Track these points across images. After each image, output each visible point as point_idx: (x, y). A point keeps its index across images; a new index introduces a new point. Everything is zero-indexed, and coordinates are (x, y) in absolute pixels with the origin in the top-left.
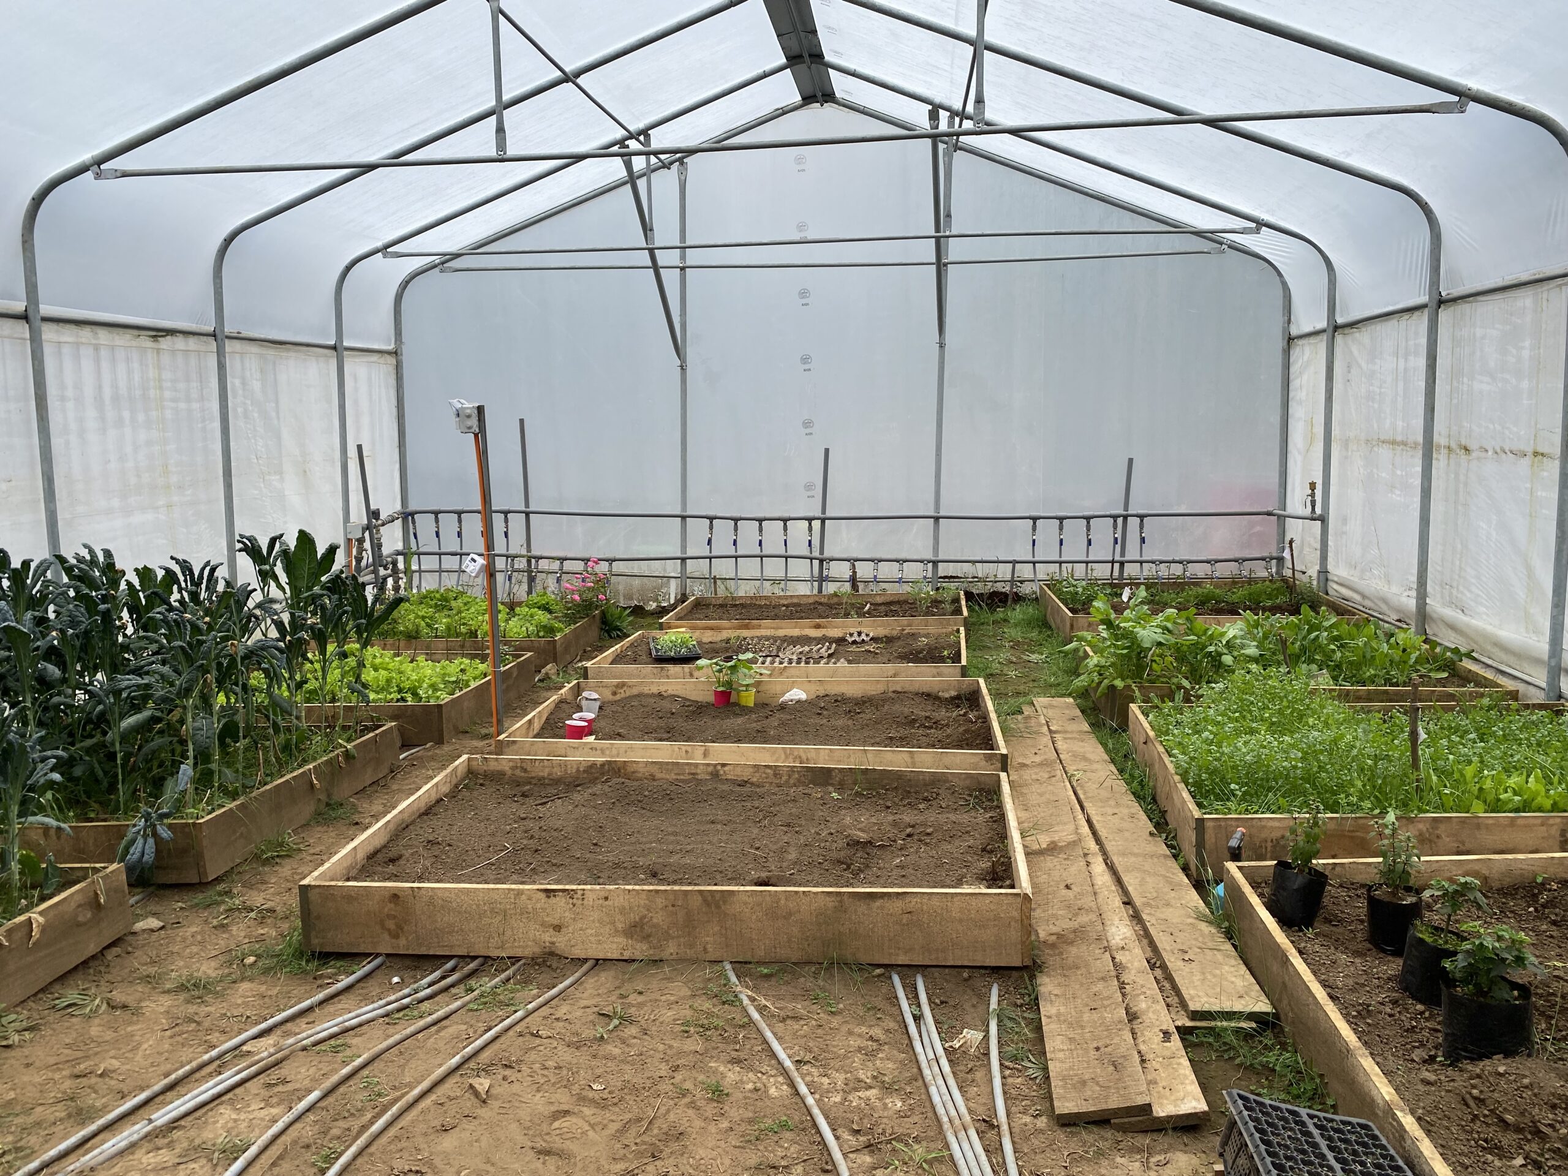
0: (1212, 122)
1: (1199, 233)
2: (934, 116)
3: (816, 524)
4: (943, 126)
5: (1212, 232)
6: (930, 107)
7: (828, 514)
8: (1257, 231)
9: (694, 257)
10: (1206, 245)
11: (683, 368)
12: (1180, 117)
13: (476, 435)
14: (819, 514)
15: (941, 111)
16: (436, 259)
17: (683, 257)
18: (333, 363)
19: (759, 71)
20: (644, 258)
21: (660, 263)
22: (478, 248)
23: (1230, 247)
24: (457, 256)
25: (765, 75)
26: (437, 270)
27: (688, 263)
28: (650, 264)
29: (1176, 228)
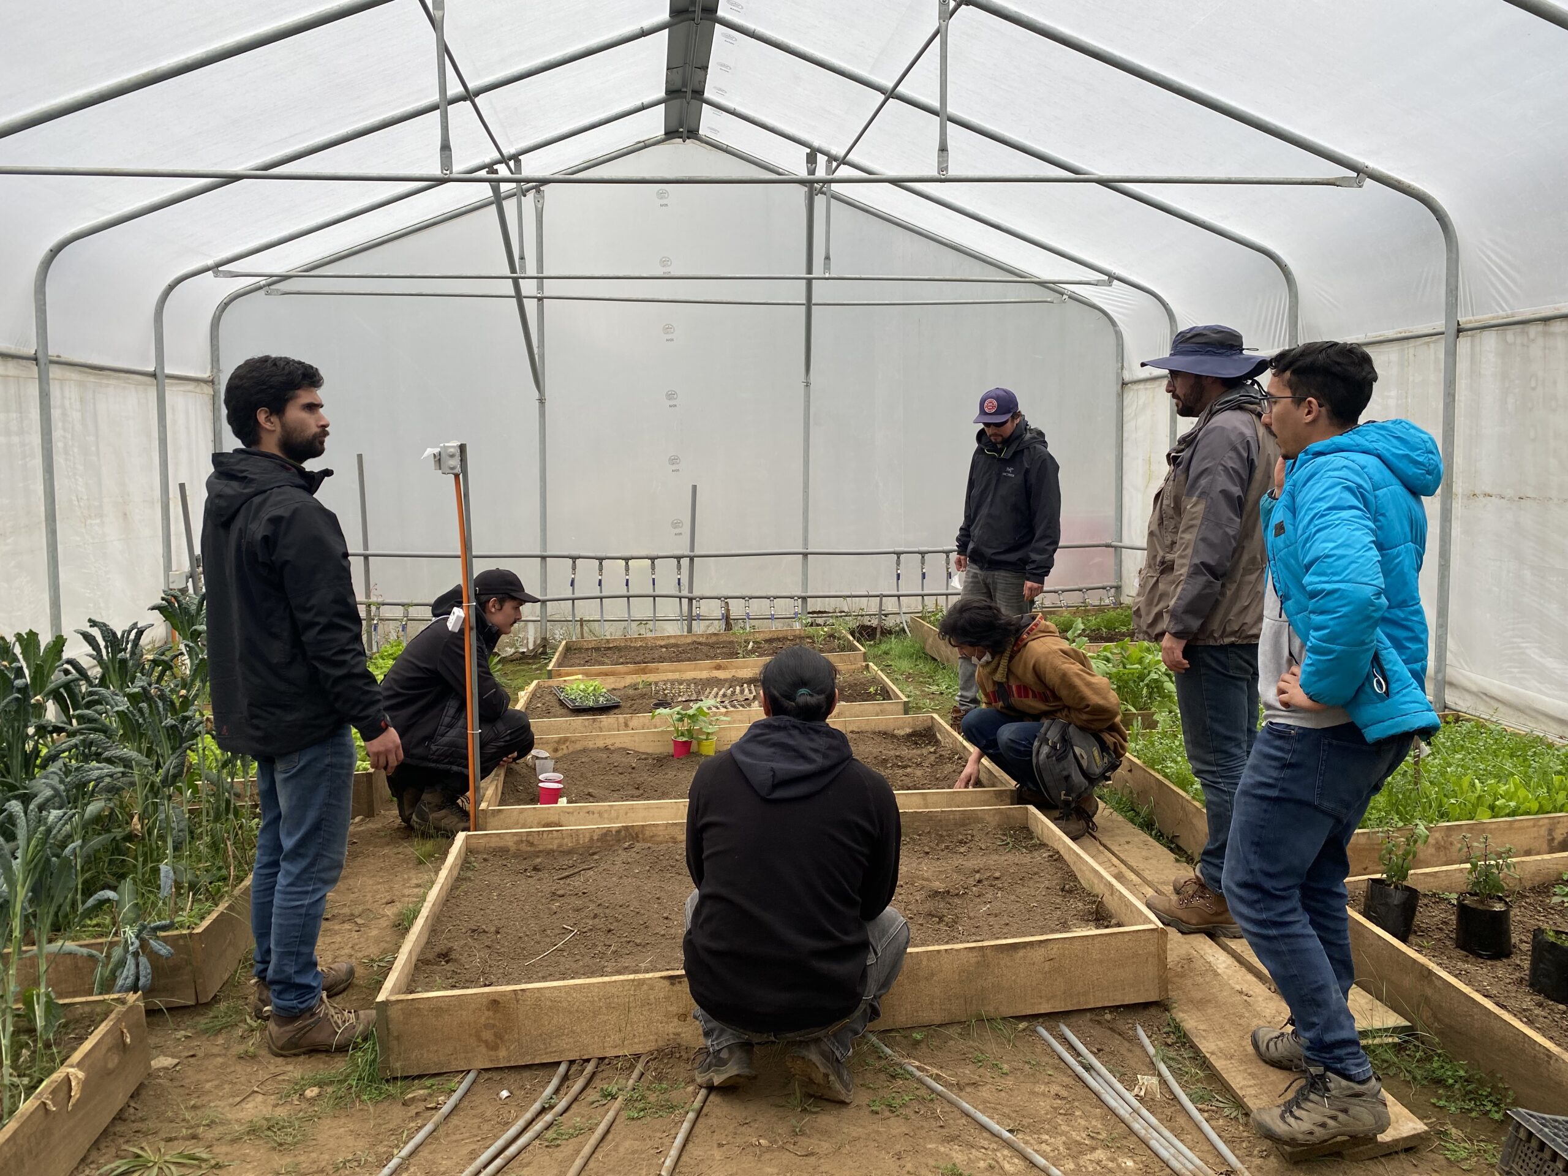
0: (1104, 182)
1: (1042, 284)
2: (811, 159)
3: (685, 562)
4: (821, 173)
5: (1054, 283)
6: (808, 151)
7: (697, 552)
8: (1110, 284)
9: (551, 288)
10: (1049, 296)
11: (542, 401)
12: (1077, 176)
13: (457, 476)
14: (687, 553)
15: (819, 155)
16: (263, 281)
17: (540, 288)
18: (153, 394)
19: (638, 103)
20: (508, 287)
21: (524, 293)
22: (310, 270)
23: (1070, 297)
24: (285, 278)
25: (643, 108)
26: (262, 292)
27: (546, 294)
28: (513, 293)
29: (1020, 277)
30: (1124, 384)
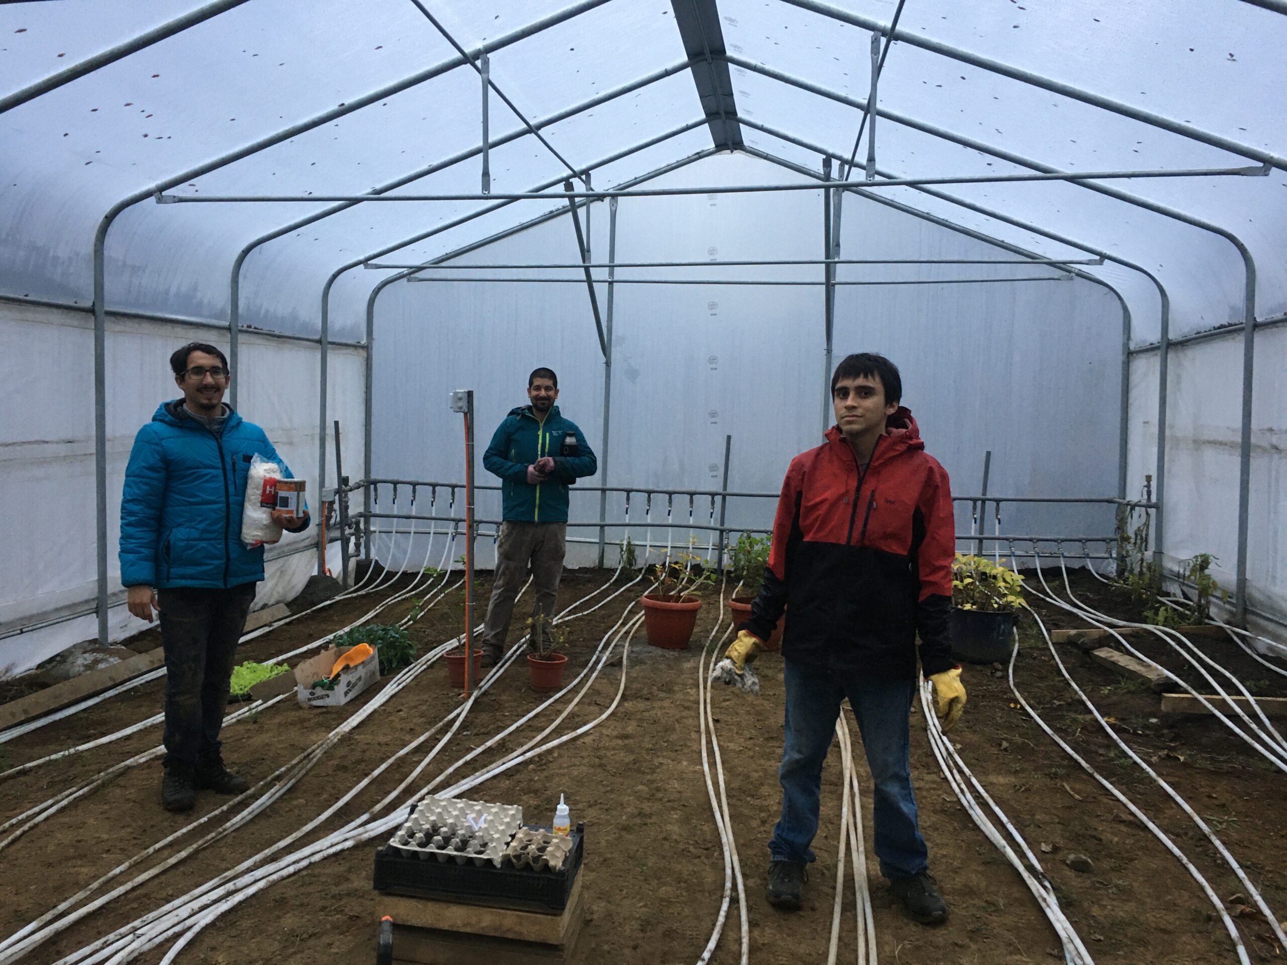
0: (1073, 179)
1: (1052, 264)
2: (827, 163)
3: (718, 499)
5: (1064, 263)
6: (824, 157)
7: (729, 491)
8: (1101, 262)
9: (619, 273)
10: (1057, 273)
11: (608, 364)
13: (466, 414)
14: (721, 490)
16: (405, 271)
17: (611, 274)
19: (683, 125)
22: (437, 263)
23: (1077, 275)
24: (420, 269)
25: (688, 128)
29: (1034, 259)
30: (1129, 355)
